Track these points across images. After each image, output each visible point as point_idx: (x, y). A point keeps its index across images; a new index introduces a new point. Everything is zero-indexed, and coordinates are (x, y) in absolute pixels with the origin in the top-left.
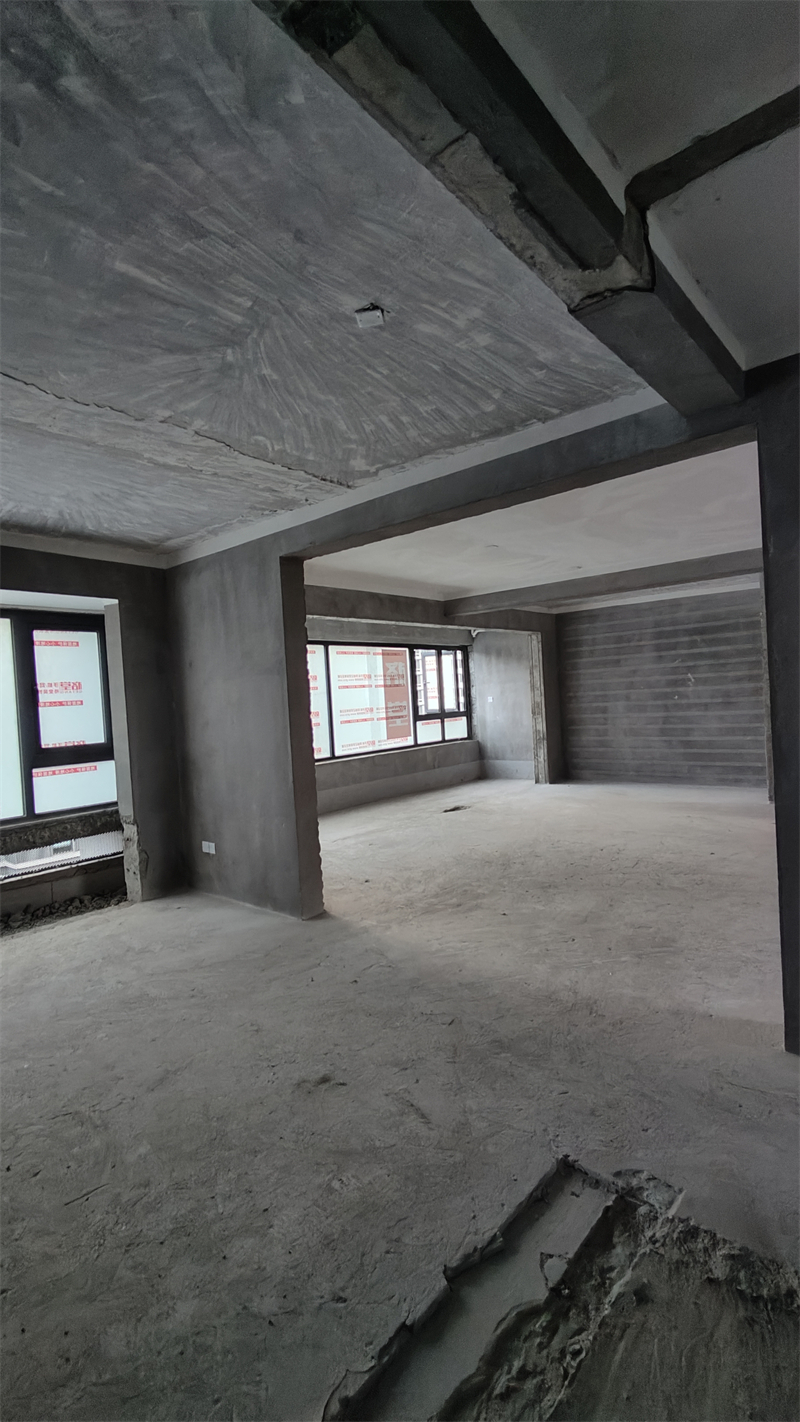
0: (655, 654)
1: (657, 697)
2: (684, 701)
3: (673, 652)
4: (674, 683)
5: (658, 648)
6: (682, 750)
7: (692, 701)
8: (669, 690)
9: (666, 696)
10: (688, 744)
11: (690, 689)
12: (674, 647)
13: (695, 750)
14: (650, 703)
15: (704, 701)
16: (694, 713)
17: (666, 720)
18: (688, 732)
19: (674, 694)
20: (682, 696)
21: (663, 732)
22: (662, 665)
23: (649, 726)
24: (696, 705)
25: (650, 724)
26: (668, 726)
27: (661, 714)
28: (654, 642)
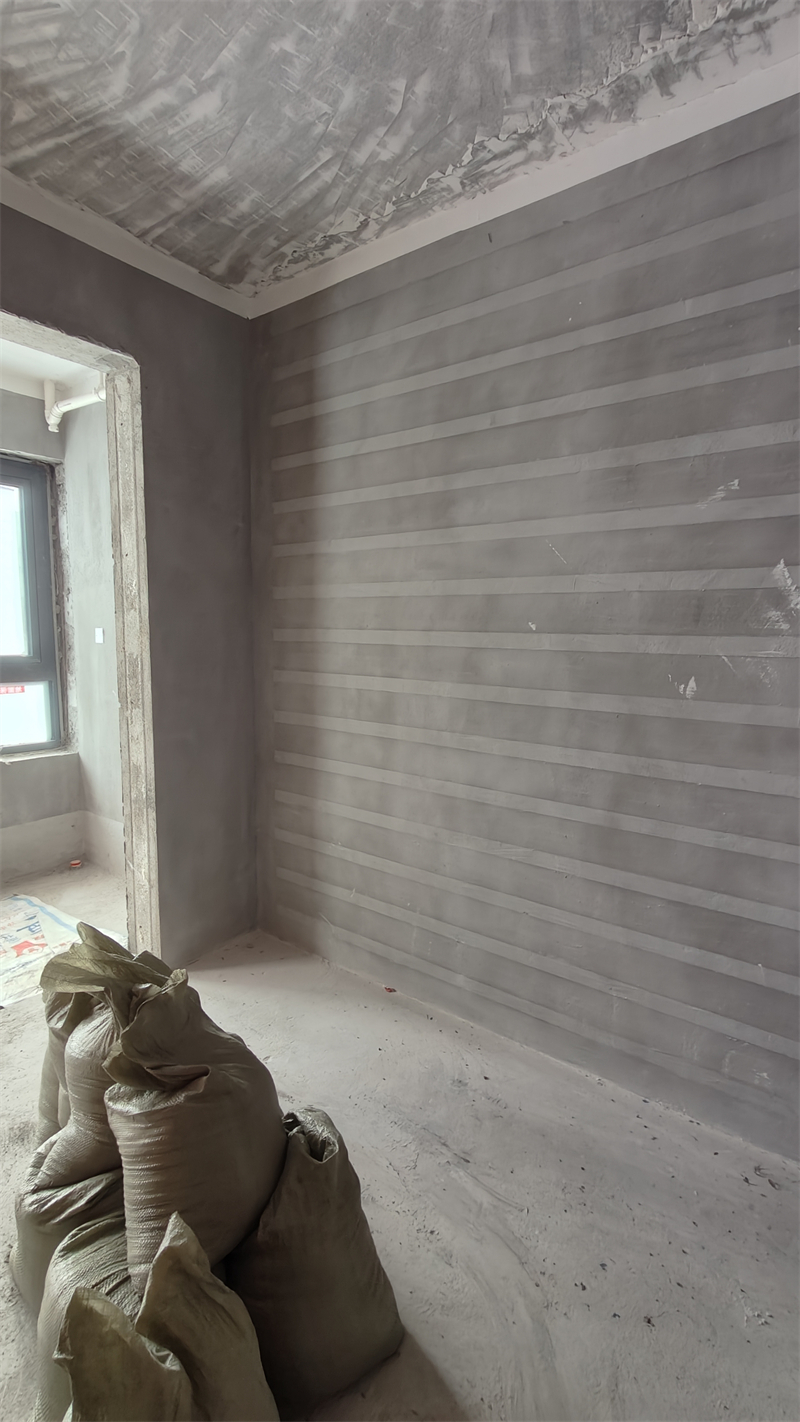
0: (604, 460)
1: (595, 676)
2: (735, 714)
3: (697, 446)
4: (697, 614)
5: (625, 425)
6: (688, 954)
7: (776, 715)
8: (655, 645)
10: (726, 933)
11: (773, 648)
12: (704, 412)
13: (758, 974)
14: (561, 699)
16: (778, 780)
17: (624, 792)
19: (684, 667)
21: (607, 844)
24: (789, 742)
25: (555, 797)
26: (632, 824)
27: (608, 760)
28: (607, 396)
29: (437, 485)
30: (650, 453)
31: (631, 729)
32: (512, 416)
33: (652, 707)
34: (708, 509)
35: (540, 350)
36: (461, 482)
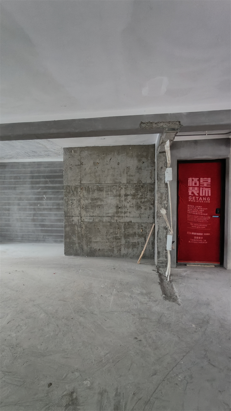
0: (30, 185)
1: (31, 205)
2: (42, 207)
3: (38, 185)
4: (38, 199)
5: (32, 183)
6: (41, 228)
7: (45, 207)
8: (36, 202)
9: (35, 204)
10: (43, 226)
11: (44, 202)
12: (38, 183)
13: (46, 229)
14: (28, 207)
15: (49, 207)
16: (46, 212)
17: (34, 215)
18: (43, 220)
19: (38, 203)
20: (41, 205)
21: (34, 220)
22: (33, 191)
23: (28, 218)
24: (46, 209)
25: (28, 216)
26: (35, 218)
27: (32, 212)
28: (30, 180)
29: (14, 186)
30: (34, 185)
31: (34, 209)
32: (21, 180)
33: (36, 207)
34: (39, 190)
35: (24, 175)
36: (16, 186)
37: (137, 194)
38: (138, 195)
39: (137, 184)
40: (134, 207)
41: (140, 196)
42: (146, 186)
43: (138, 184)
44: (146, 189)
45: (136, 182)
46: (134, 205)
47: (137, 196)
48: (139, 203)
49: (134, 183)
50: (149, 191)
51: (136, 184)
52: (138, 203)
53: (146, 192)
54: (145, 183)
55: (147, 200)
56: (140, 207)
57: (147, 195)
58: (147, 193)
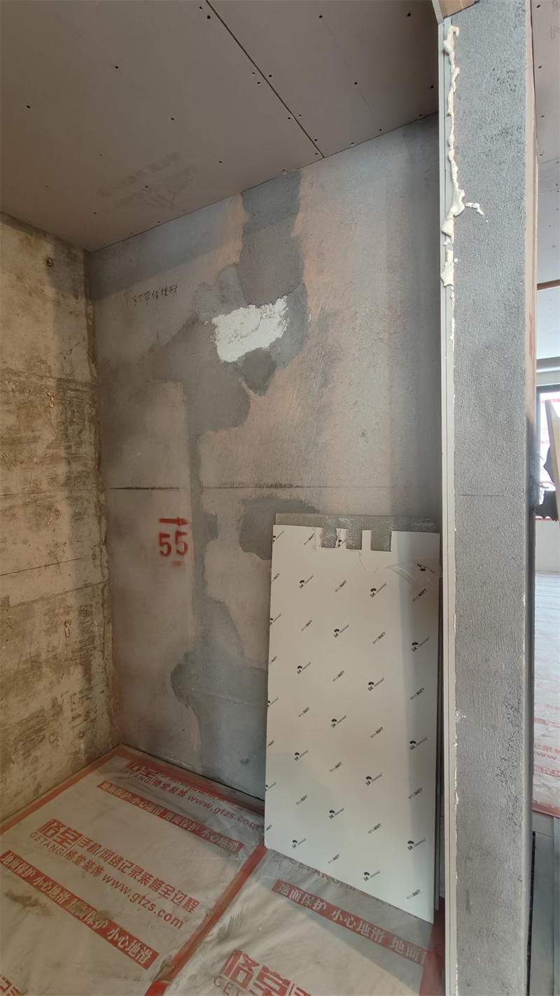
37: (30, 434)
38: (35, 439)
39: (23, 379)
40: (19, 512)
41: (48, 447)
42: (73, 393)
43: (34, 379)
44: (73, 412)
45: (19, 365)
46: (19, 502)
47: (32, 446)
48: (45, 486)
49: (10, 371)
50: (86, 423)
51: (17, 374)
52: (36, 490)
53: (76, 428)
54: (69, 381)
55: (80, 468)
56: (50, 508)
57: (79, 444)
58: (81, 432)
